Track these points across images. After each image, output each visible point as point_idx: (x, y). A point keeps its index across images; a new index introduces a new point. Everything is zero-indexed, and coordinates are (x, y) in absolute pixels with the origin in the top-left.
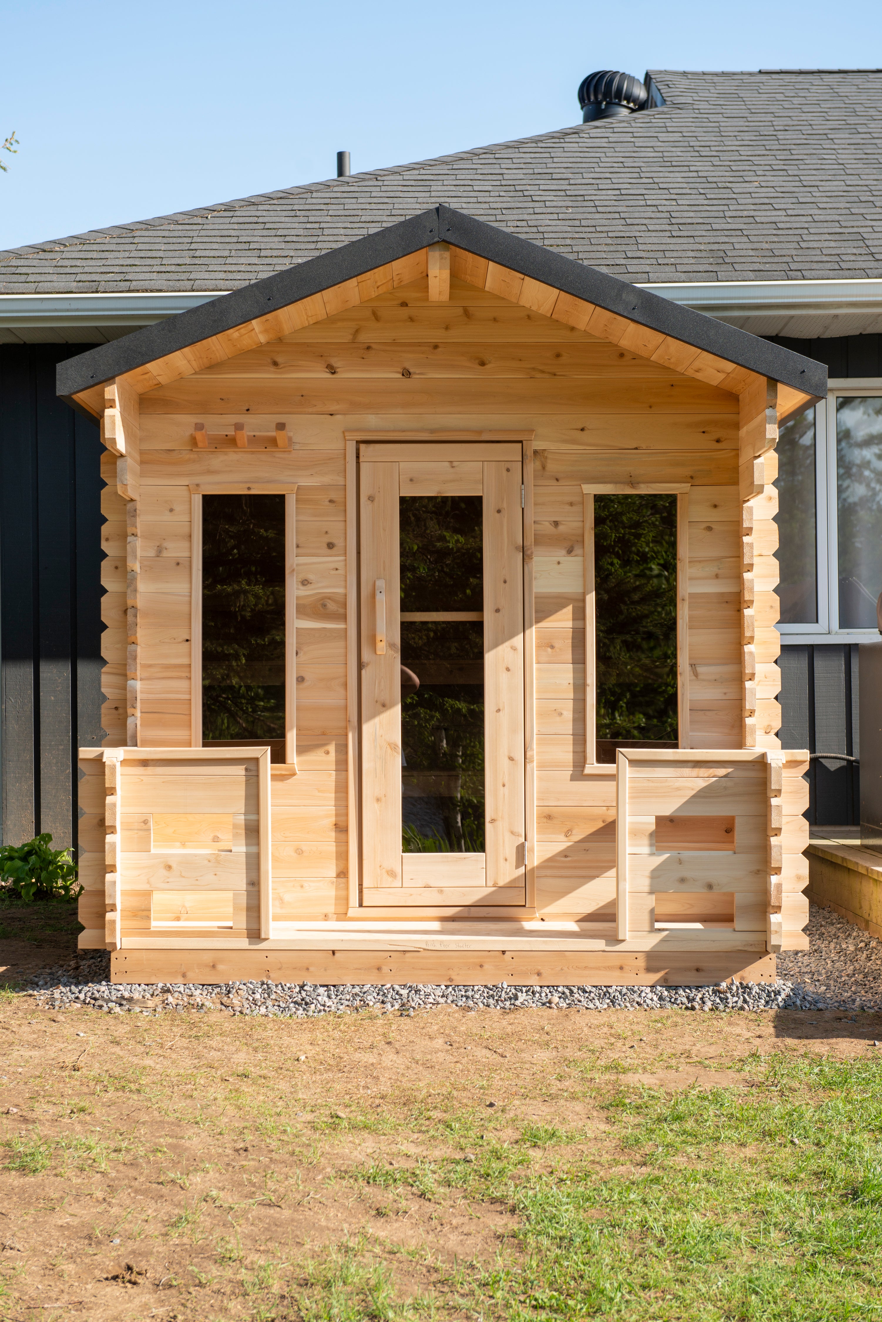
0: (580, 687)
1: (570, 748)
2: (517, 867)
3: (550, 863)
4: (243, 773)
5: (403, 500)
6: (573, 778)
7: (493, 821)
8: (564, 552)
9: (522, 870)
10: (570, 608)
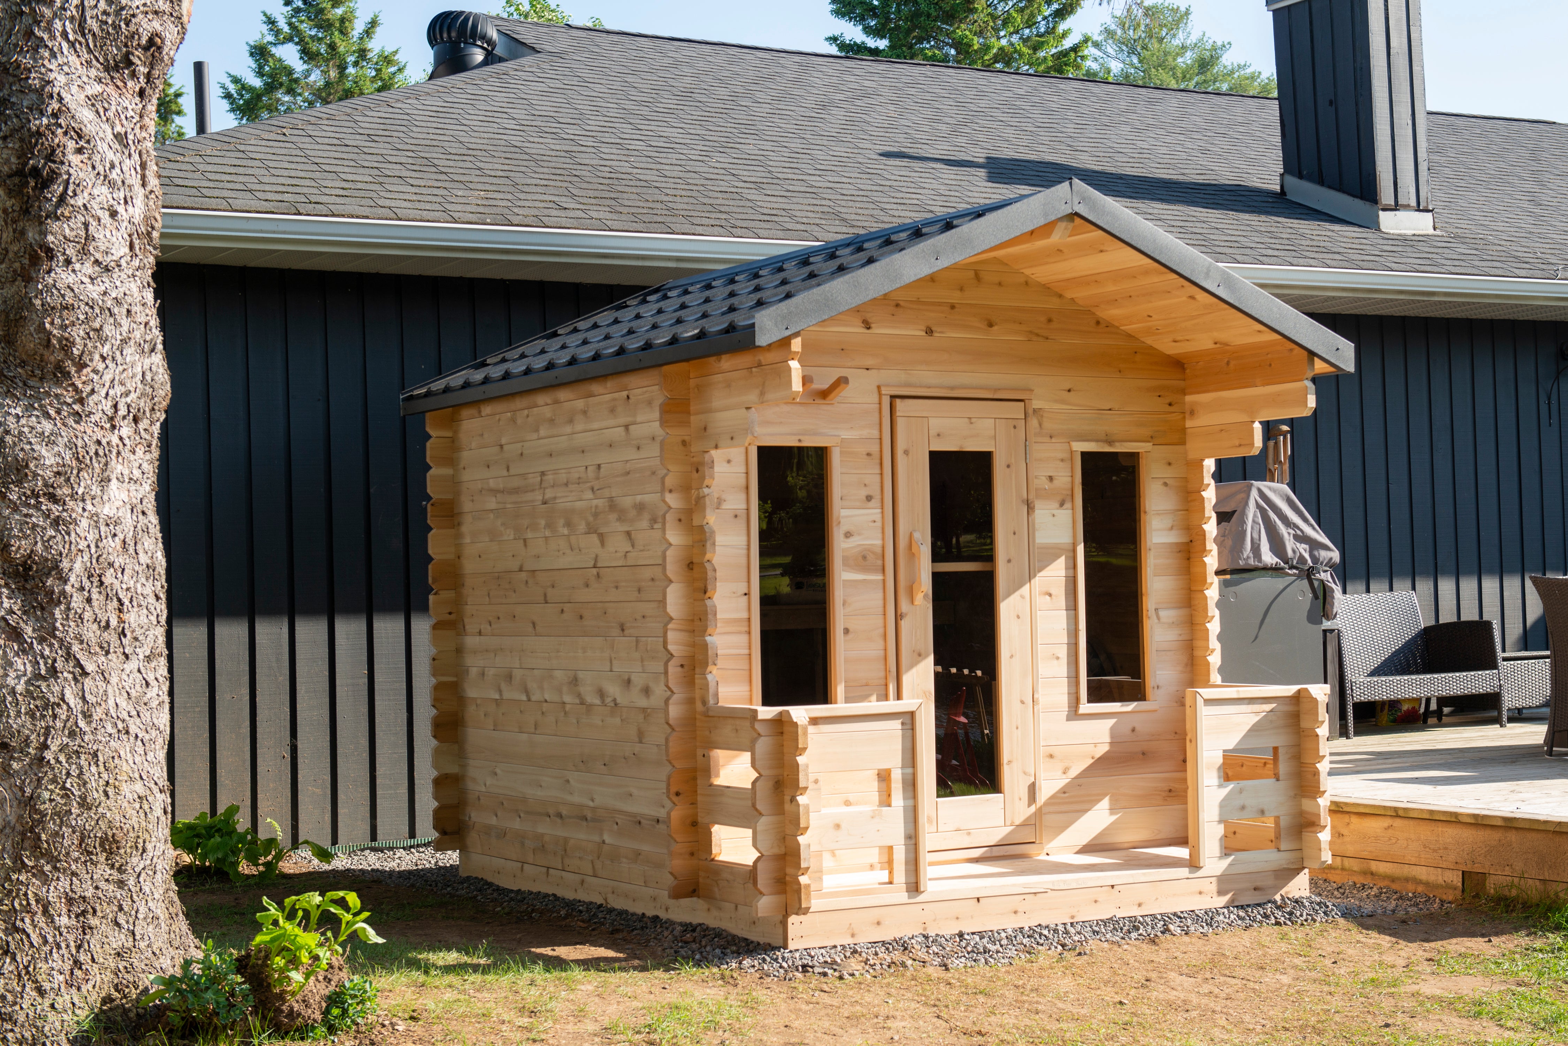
0: (1073, 633)
1: (1065, 690)
2: (1029, 805)
3: (1053, 800)
4: (900, 727)
5: (932, 453)
6: (1069, 719)
7: (1010, 762)
8: (1057, 505)
9: (1033, 809)
10: (1063, 558)
